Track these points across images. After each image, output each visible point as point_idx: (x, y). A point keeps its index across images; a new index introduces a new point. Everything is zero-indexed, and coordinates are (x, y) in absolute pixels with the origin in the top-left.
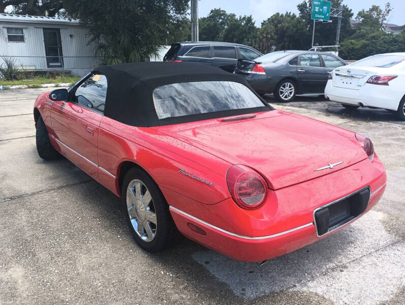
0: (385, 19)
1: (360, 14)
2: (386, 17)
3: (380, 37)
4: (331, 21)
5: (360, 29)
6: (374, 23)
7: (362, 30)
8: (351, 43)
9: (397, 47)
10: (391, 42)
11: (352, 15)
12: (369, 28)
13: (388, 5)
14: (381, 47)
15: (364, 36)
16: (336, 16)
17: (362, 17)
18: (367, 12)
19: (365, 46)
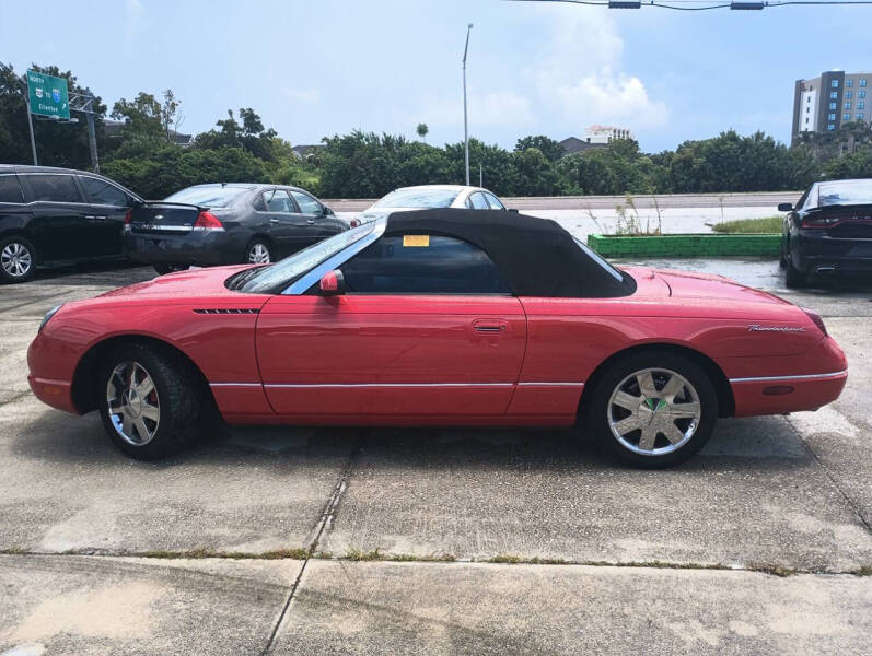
0: (171, 122)
1: (117, 107)
2: (171, 117)
3: (179, 156)
4: (77, 121)
5: (129, 139)
6: (153, 127)
7: (135, 141)
8: (124, 165)
9: (215, 173)
10: (202, 165)
11: (104, 109)
12: (148, 137)
13: (170, 95)
14: (187, 173)
15: (143, 151)
16: (82, 109)
17: (124, 115)
18: (132, 104)
19: (155, 173)
